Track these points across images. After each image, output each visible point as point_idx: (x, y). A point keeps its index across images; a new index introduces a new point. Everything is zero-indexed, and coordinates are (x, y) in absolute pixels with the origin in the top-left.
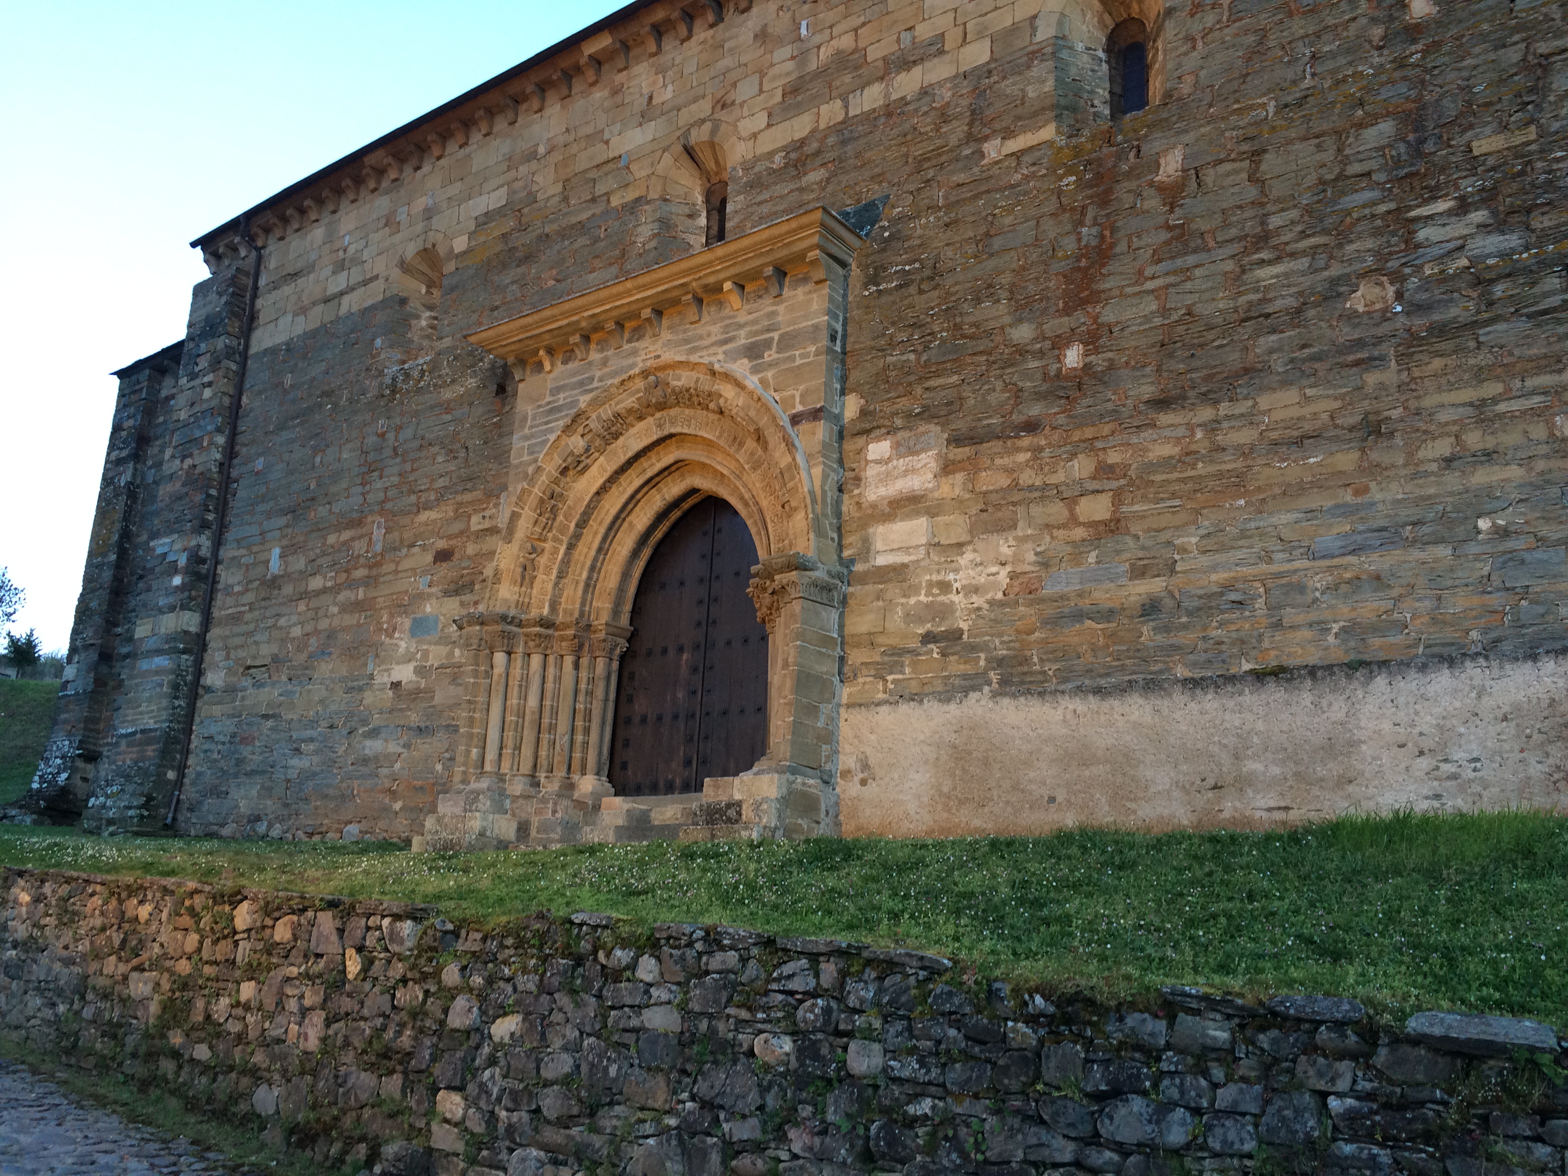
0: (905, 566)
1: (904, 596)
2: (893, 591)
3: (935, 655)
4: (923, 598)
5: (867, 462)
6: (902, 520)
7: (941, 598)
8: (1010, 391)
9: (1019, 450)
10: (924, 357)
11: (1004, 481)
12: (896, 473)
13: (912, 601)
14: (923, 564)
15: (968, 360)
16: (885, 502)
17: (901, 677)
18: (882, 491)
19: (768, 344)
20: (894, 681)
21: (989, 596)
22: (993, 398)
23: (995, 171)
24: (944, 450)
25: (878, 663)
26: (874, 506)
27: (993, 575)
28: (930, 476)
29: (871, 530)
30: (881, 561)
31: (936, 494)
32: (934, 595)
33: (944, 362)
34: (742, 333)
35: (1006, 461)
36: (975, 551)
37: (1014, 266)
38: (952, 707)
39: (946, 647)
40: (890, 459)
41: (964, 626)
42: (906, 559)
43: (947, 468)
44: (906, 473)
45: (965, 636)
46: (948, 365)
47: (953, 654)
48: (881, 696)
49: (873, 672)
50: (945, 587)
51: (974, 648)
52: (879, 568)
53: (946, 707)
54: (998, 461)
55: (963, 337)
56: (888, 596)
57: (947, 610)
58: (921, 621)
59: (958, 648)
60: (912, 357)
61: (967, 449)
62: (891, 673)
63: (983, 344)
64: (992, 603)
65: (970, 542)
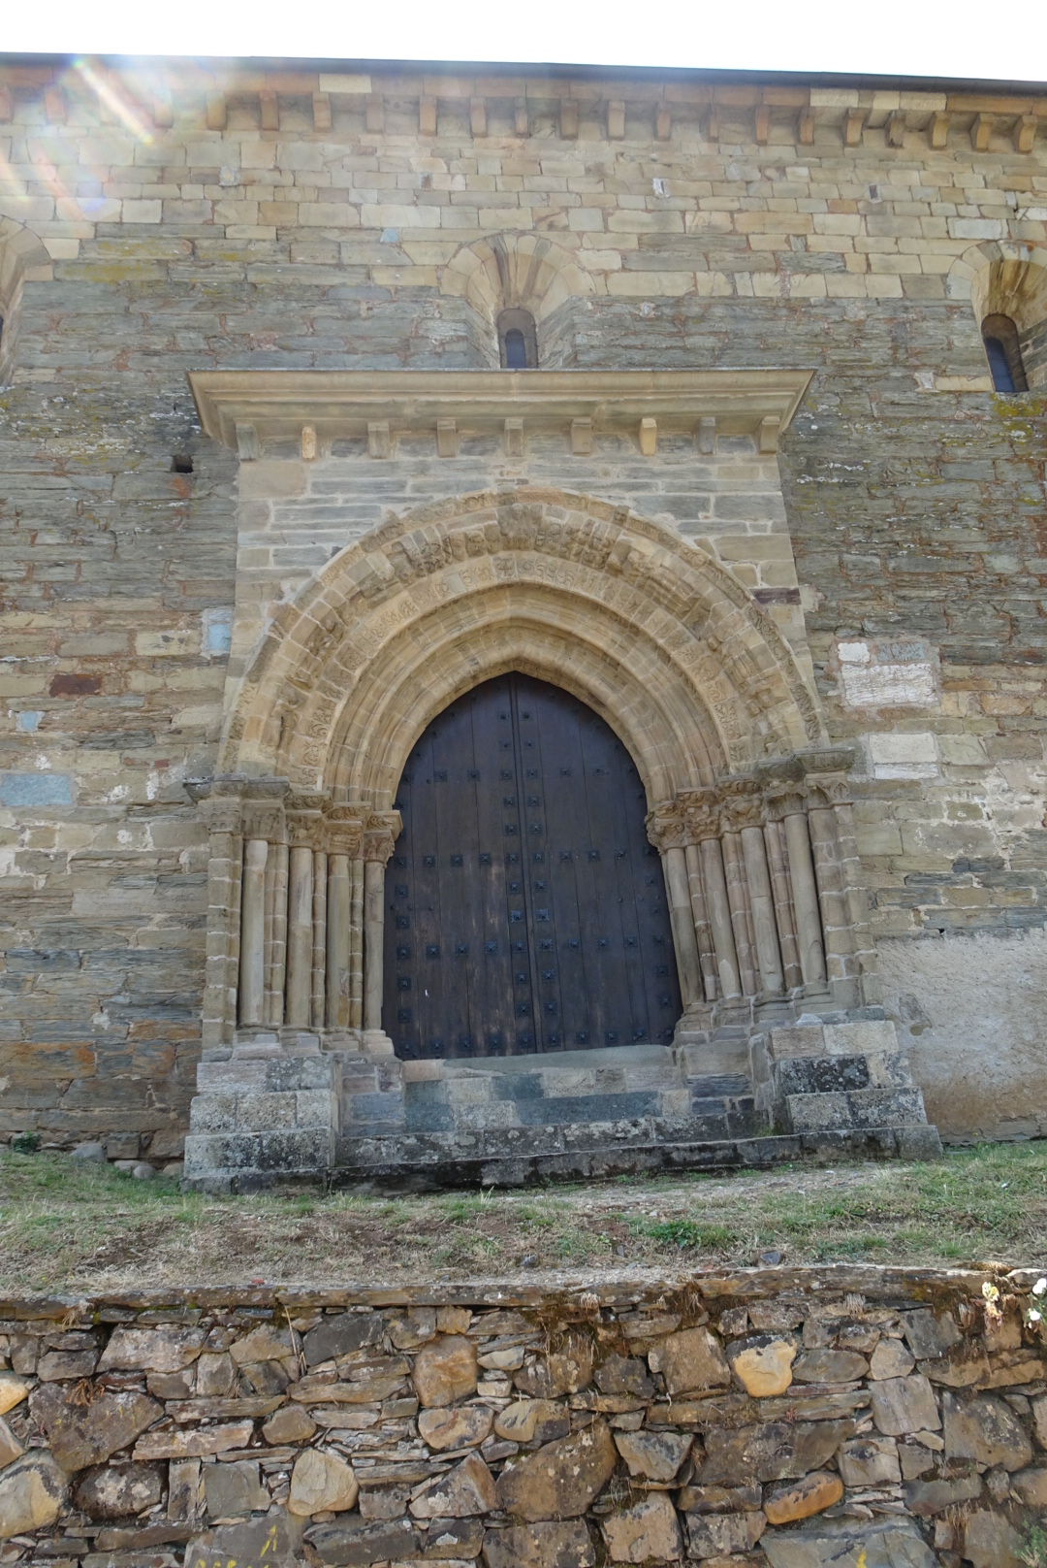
0: (914, 783)
1: (922, 816)
2: (904, 810)
3: (975, 885)
4: (945, 820)
5: (841, 663)
6: (901, 732)
7: (970, 823)
8: (1002, 618)
9: (1028, 679)
10: (892, 564)
11: (1017, 708)
12: (881, 679)
13: (934, 822)
14: (937, 783)
15: (948, 578)
16: (874, 710)
17: (936, 907)
18: (867, 697)
19: (703, 504)
20: (928, 912)
21: (1027, 826)
22: (984, 621)
23: (933, 400)
24: (938, 665)
25: (903, 891)
26: (860, 711)
27: (1028, 803)
28: (927, 690)
29: (861, 739)
30: (882, 774)
31: (938, 710)
32: (959, 819)
33: (918, 574)
34: (660, 482)
35: (1015, 687)
36: (998, 775)
37: (978, 497)
38: (1013, 943)
39: (988, 877)
40: (869, 665)
41: (1005, 856)
42: (915, 776)
43: (946, 685)
44: (895, 682)
45: (1007, 866)
46: (922, 578)
47: (997, 885)
48: (914, 929)
49: (898, 901)
50: (973, 811)
51: (1021, 880)
52: (882, 782)
53: (1007, 944)
54: (1006, 686)
55: (933, 553)
56: (901, 814)
57: (979, 837)
58: (949, 845)
59: (1002, 879)
60: (877, 561)
61: (967, 668)
62: (924, 903)
63: (962, 566)
64: (1030, 832)
65: (992, 766)
